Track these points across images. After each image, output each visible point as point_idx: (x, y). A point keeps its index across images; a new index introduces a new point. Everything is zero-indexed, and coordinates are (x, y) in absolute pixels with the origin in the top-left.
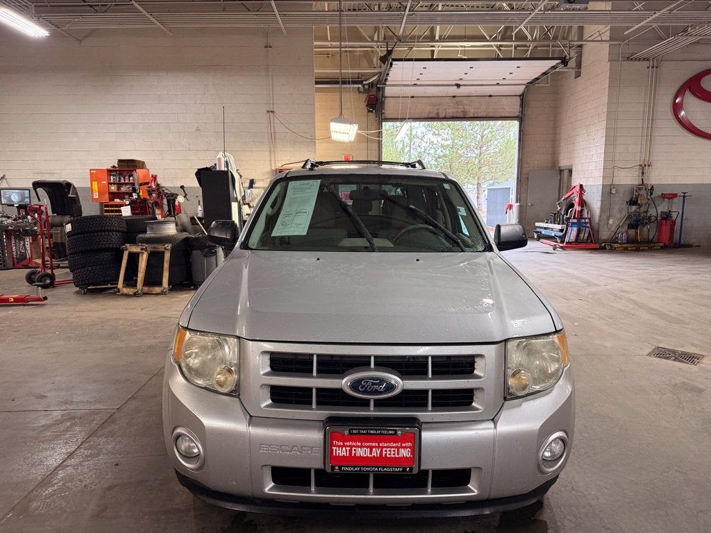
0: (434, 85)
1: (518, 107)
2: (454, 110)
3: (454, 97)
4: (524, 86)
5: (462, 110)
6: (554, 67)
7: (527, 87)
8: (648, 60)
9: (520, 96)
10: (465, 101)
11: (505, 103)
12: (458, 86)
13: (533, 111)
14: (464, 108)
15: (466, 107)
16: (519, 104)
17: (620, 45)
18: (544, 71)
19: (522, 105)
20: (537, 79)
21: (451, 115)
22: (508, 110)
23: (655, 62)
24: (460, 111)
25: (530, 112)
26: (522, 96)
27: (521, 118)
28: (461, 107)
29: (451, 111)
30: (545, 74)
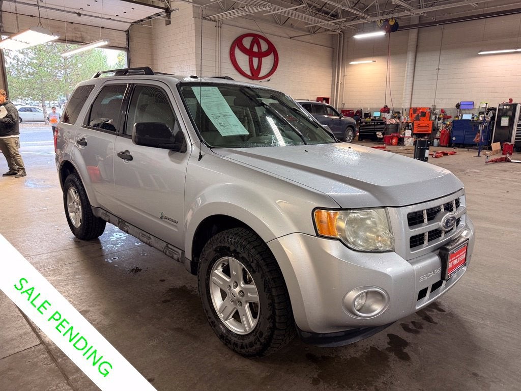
0: (56, 9)
1: (125, 40)
2: (73, 35)
3: (72, 23)
4: (130, 24)
5: (80, 36)
6: (158, 14)
7: (132, 25)
8: (215, 21)
9: (126, 31)
10: (82, 28)
11: (115, 36)
12: (79, 14)
13: (135, 45)
14: (81, 34)
15: (83, 33)
16: (126, 38)
17: (199, 7)
18: (149, 16)
19: (128, 39)
20: (142, 21)
21: (70, 38)
22: (117, 41)
23: (219, 24)
24: (78, 36)
25: (133, 45)
26: (127, 32)
27: (128, 50)
28: (79, 33)
29: (69, 34)
30: (149, 18)
